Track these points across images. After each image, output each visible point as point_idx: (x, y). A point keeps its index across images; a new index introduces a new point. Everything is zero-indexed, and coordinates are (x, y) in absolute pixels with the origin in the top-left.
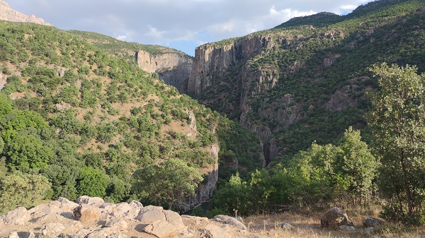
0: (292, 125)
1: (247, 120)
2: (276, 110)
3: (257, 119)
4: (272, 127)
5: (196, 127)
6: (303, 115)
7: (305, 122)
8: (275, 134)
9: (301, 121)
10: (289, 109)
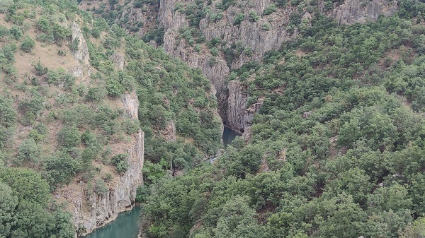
0: (270, 54)
1: (178, 45)
2: (238, 23)
3: (199, 42)
4: (231, 57)
5: (88, 57)
6: (291, 32)
7: (296, 46)
8: (239, 72)
9: (289, 46)
10: (263, 21)
